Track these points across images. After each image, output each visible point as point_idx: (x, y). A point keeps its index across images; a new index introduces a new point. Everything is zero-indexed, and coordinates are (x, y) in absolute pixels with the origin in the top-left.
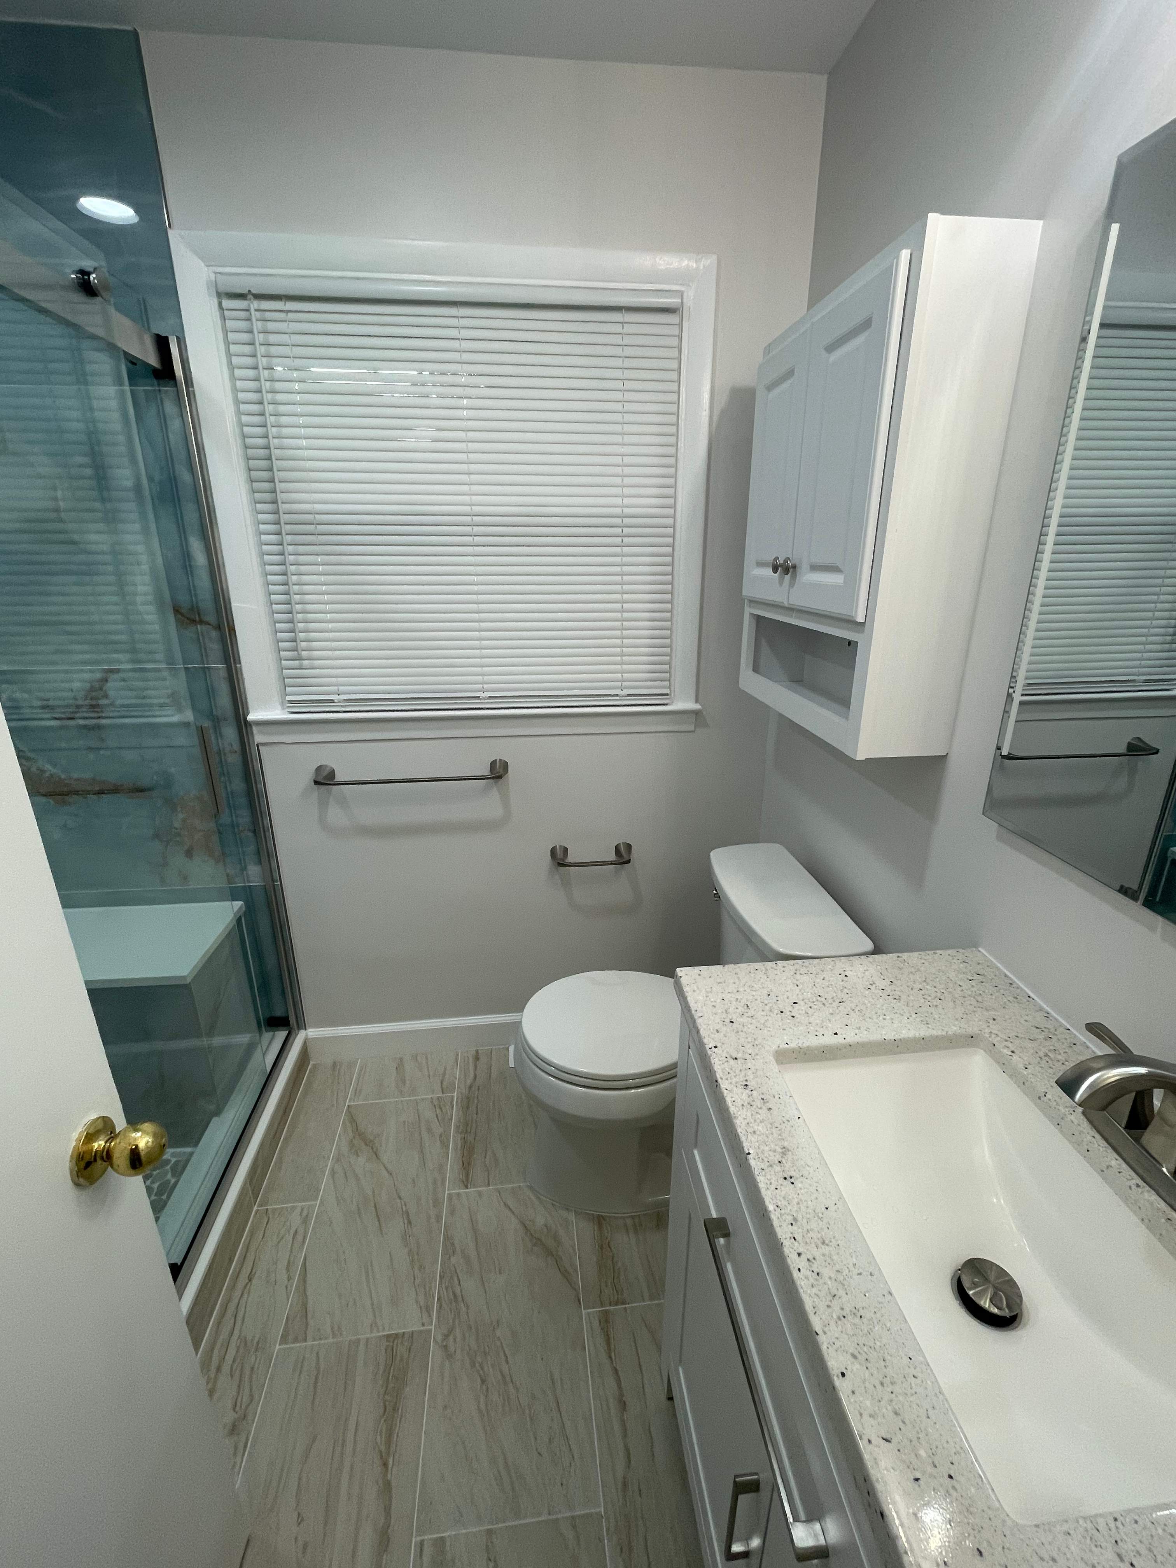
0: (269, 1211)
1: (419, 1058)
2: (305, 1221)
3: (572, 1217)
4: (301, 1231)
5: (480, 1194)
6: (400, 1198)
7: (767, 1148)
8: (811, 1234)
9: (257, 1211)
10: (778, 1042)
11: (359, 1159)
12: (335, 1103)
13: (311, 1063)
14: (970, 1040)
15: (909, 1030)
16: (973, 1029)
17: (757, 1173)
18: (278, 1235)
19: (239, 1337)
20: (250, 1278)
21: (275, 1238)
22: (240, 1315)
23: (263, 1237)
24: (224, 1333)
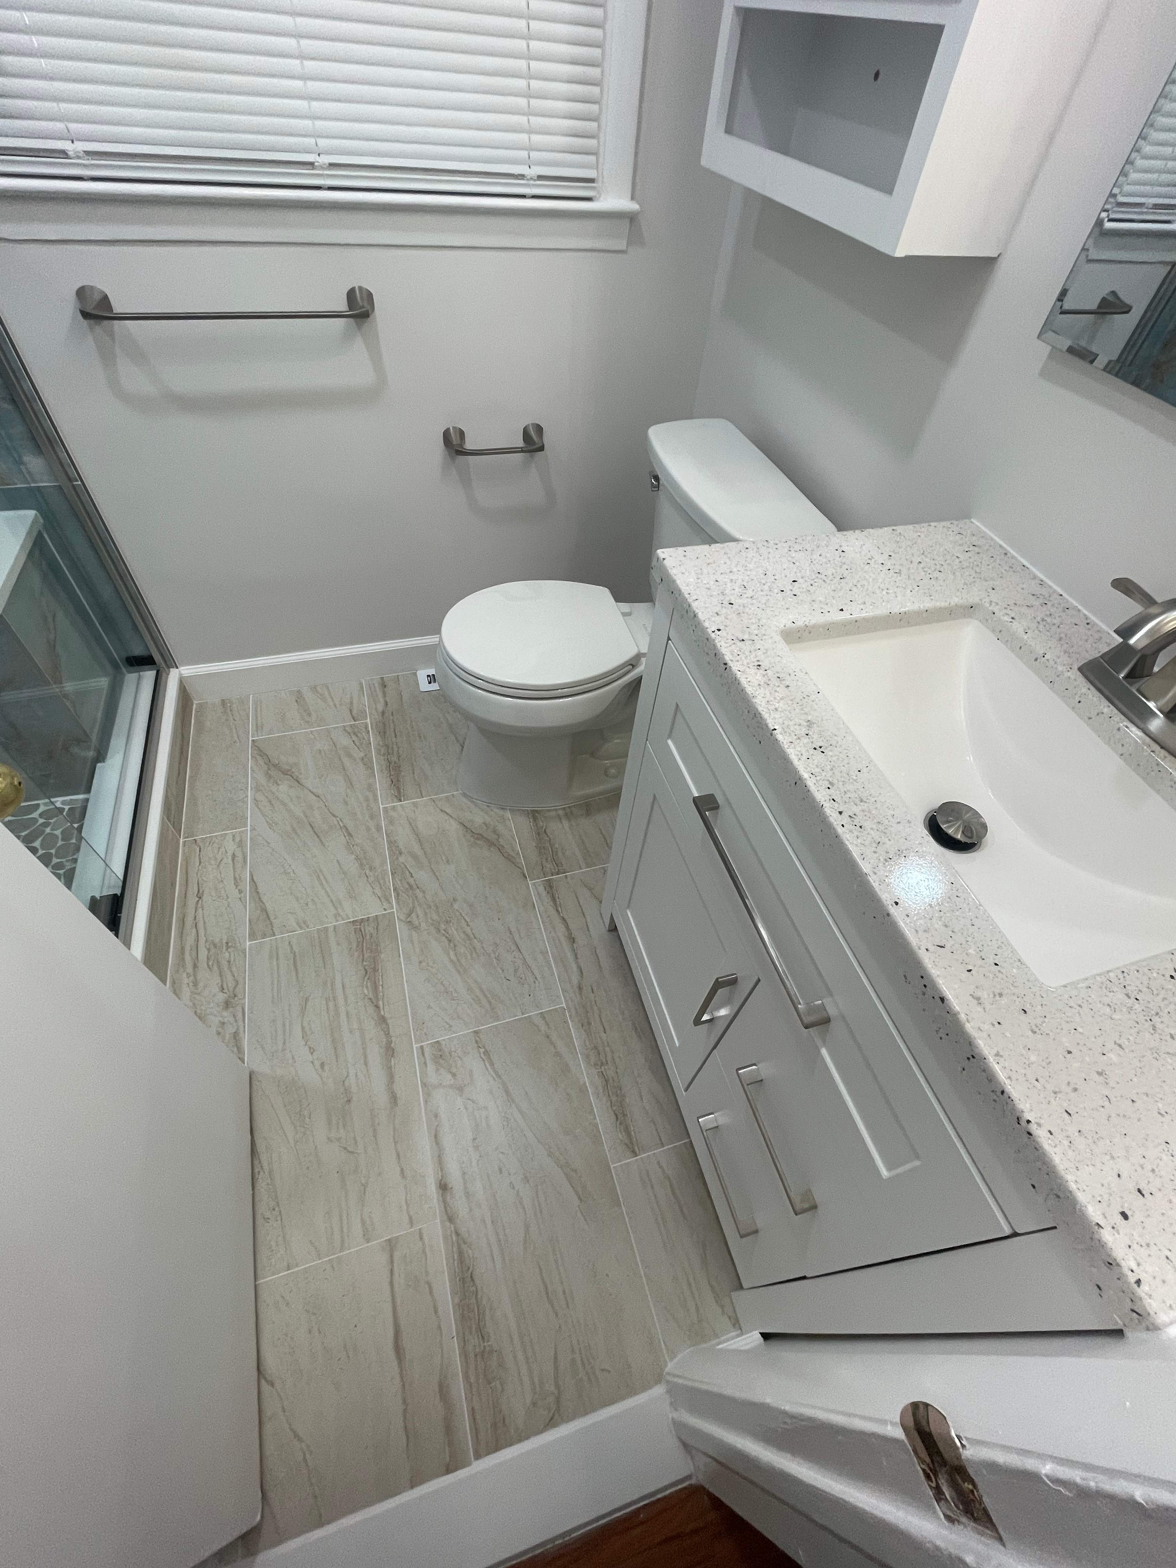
0: (198, 841)
1: (319, 689)
2: (241, 844)
3: (508, 815)
4: (239, 854)
5: (415, 805)
6: (334, 816)
7: (791, 723)
8: (848, 795)
9: (185, 842)
10: (785, 620)
11: (281, 787)
12: (236, 738)
13: (195, 702)
14: (970, 610)
15: (911, 603)
16: (973, 599)
17: (786, 746)
18: (216, 859)
19: (206, 941)
20: (200, 896)
21: (213, 862)
22: (201, 925)
23: (200, 862)
24: (190, 940)
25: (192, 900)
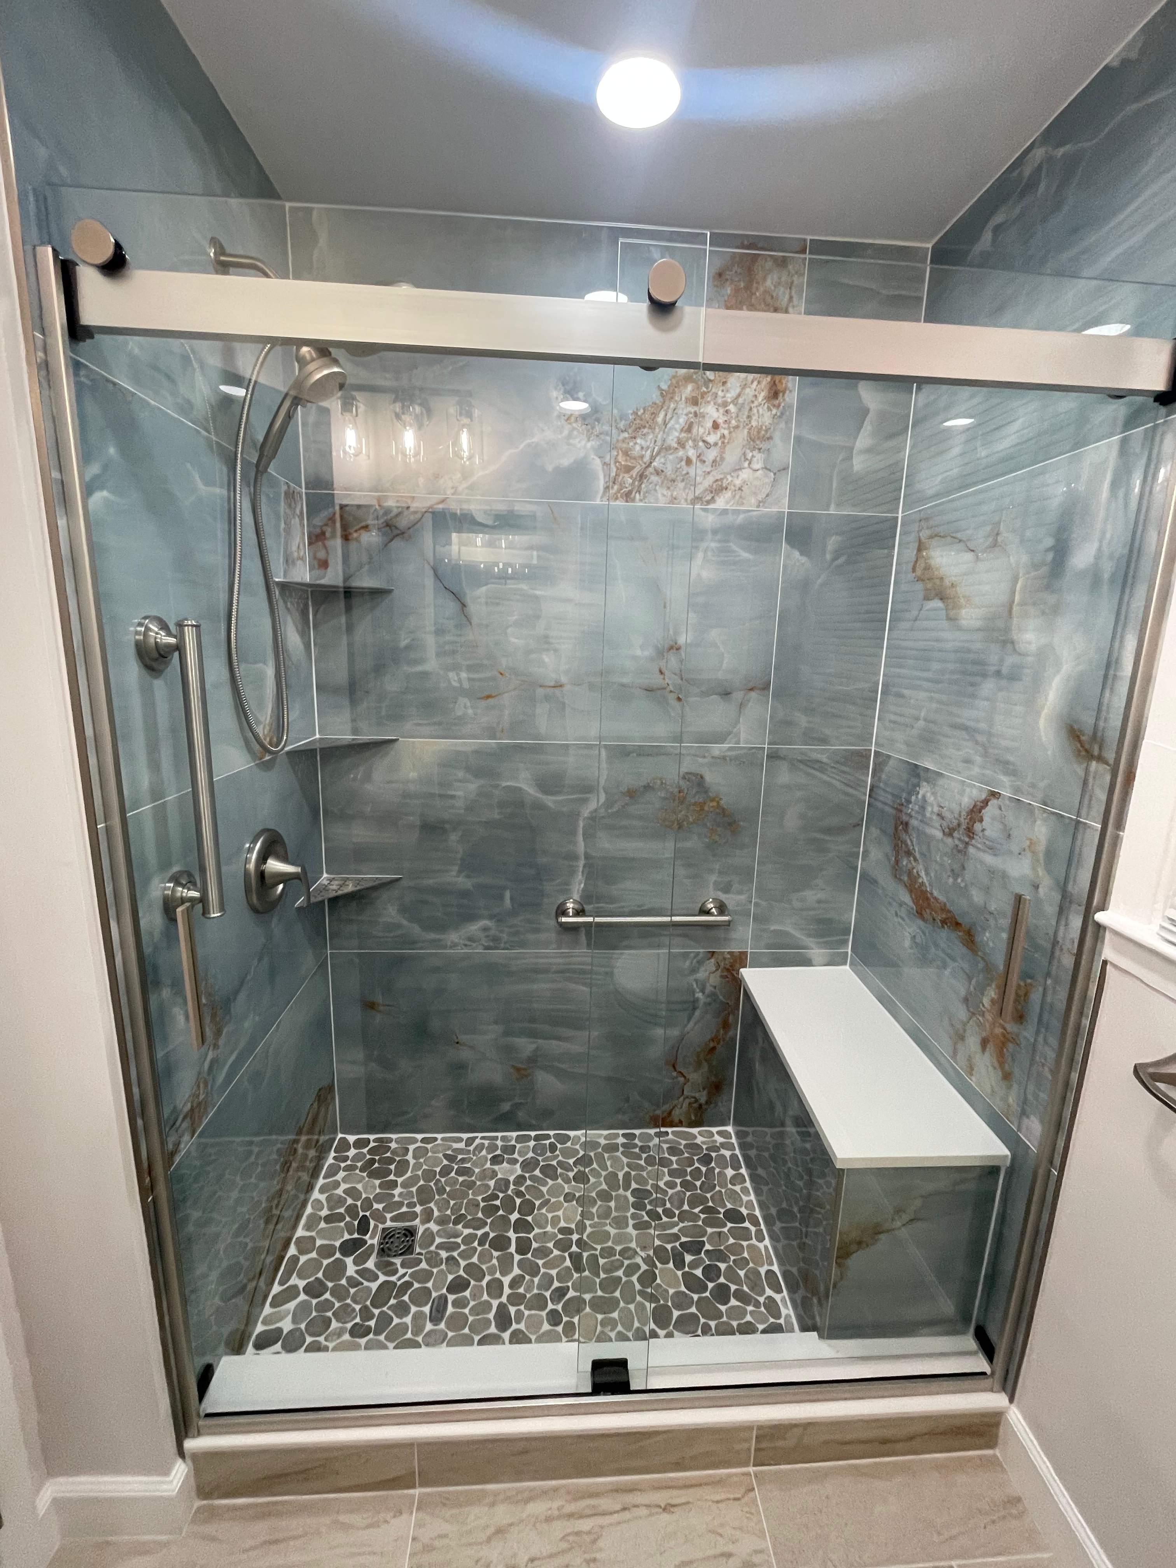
0: (751, 1494)
9: (749, 1474)
13: (997, 1452)
18: (722, 1525)
19: (602, 1527)
20: (668, 1508)
21: (716, 1523)
22: (626, 1515)
23: (718, 1502)
24: (604, 1503)
25: (662, 1497)
